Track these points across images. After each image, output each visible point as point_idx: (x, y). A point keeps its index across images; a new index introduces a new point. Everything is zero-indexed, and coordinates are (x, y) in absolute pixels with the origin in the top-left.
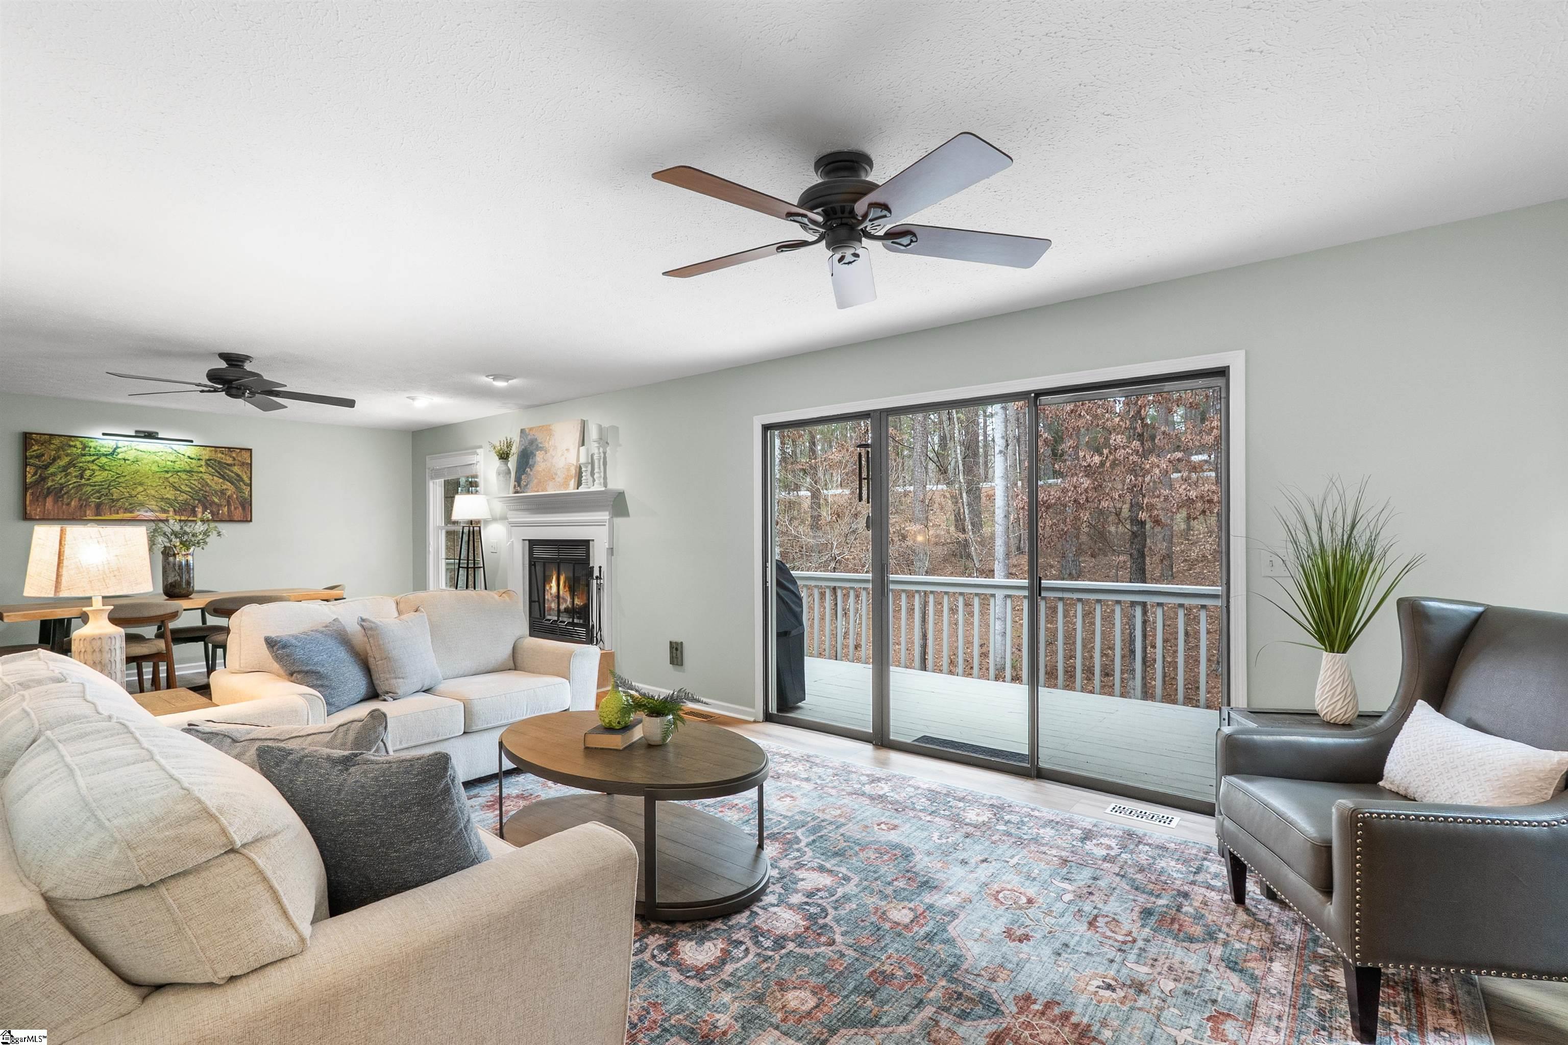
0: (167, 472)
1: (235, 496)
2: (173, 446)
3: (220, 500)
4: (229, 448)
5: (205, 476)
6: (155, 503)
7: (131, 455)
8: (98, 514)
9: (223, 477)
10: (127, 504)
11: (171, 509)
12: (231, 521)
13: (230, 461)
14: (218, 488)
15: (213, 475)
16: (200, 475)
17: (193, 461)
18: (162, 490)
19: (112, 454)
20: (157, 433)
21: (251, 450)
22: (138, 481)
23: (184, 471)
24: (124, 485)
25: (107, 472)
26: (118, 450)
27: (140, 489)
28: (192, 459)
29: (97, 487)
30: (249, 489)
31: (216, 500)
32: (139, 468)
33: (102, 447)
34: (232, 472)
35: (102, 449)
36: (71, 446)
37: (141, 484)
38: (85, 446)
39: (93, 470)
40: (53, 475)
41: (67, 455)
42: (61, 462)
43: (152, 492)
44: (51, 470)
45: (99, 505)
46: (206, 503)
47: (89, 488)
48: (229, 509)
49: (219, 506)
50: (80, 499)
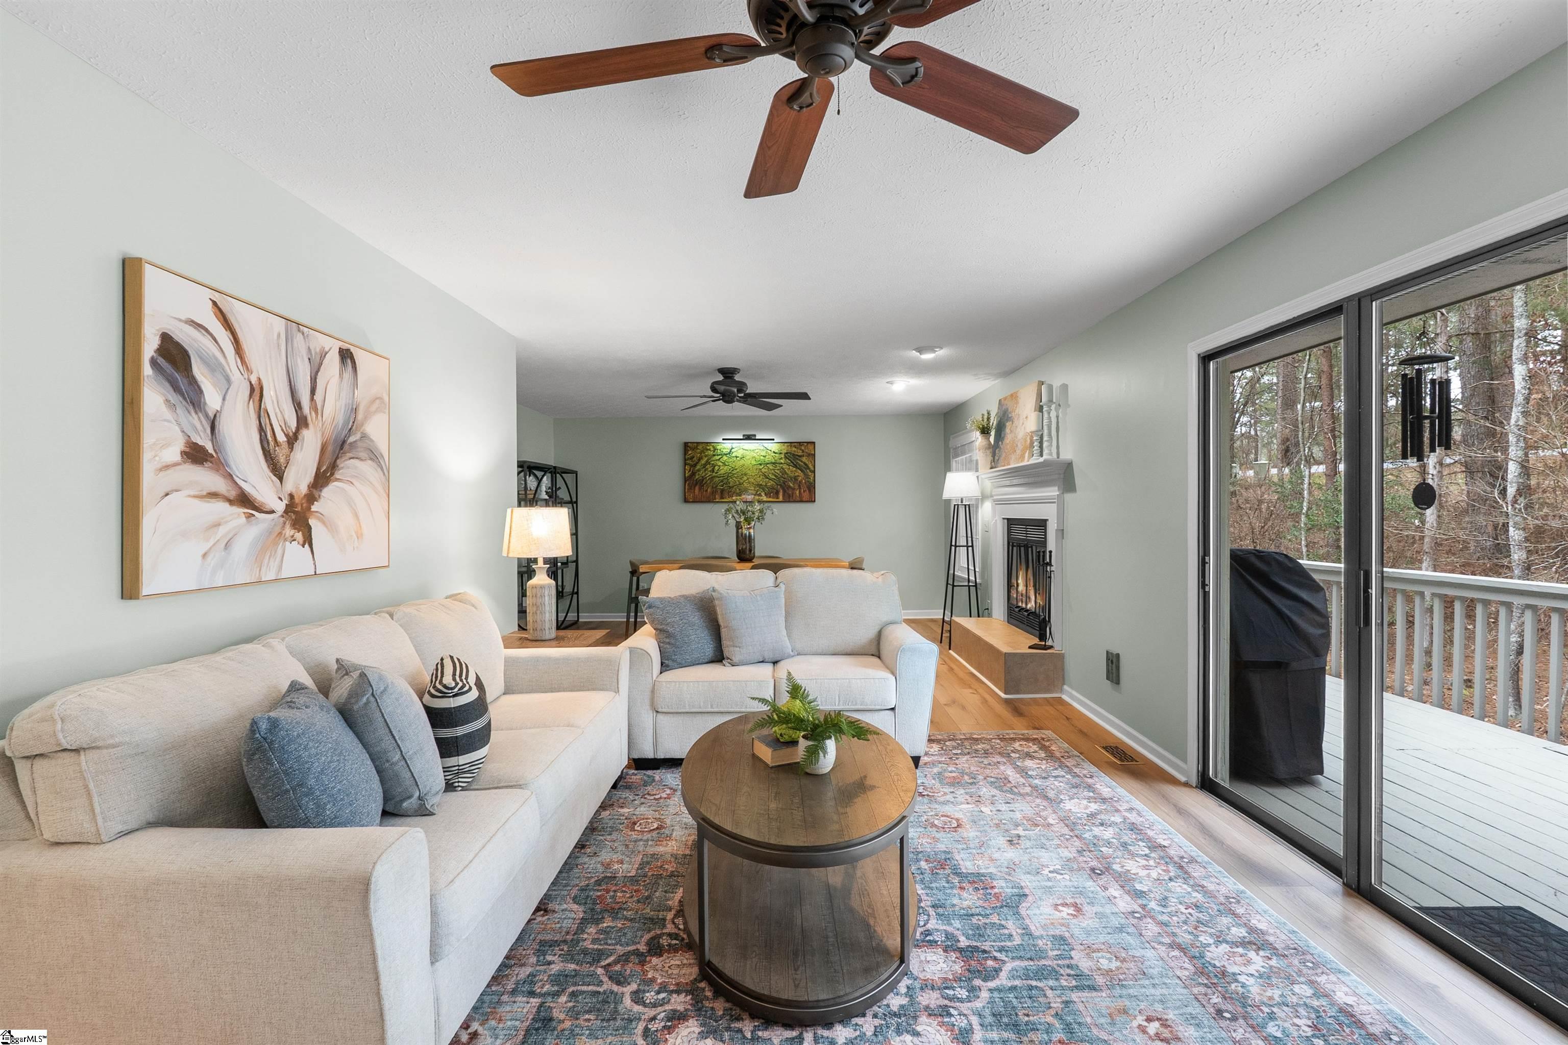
0: (761, 464)
1: (804, 481)
2: (764, 445)
3: (794, 484)
4: (800, 443)
5: (785, 466)
6: (753, 488)
7: (739, 454)
8: (722, 498)
9: (795, 466)
10: (738, 490)
11: (764, 493)
12: (801, 501)
13: (801, 453)
14: (792, 475)
15: (789, 465)
16: (781, 465)
17: (776, 455)
18: (758, 479)
19: (729, 453)
20: (755, 436)
21: (814, 443)
22: (744, 473)
23: (771, 463)
24: (736, 476)
25: (727, 467)
26: (733, 450)
27: (745, 478)
28: (775, 453)
29: (722, 478)
30: (813, 475)
31: (791, 485)
32: (744, 463)
33: (724, 449)
34: (802, 462)
35: (724, 451)
36: (707, 450)
37: (746, 475)
38: (715, 449)
39: (719, 466)
40: (699, 470)
41: (706, 456)
42: (703, 462)
43: (752, 480)
44: (698, 467)
45: (722, 491)
46: (785, 488)
47: (717, 479)
48: (800, 492)
49: (794, 489)
50: (713, 487)
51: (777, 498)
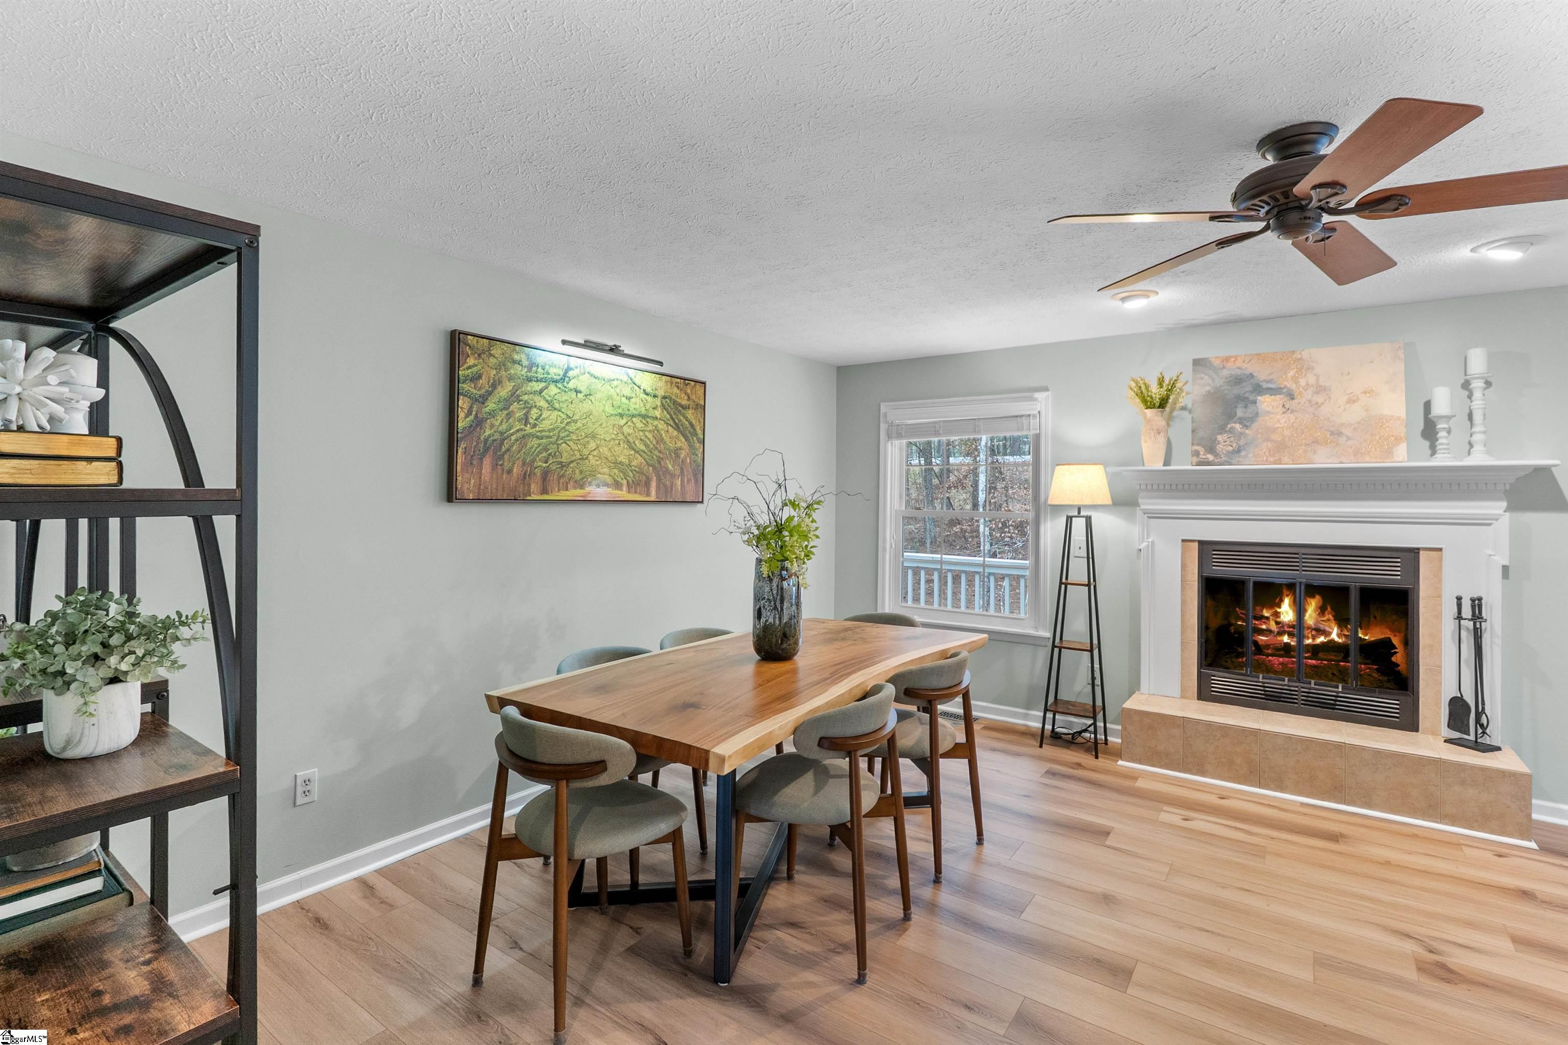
0: (621, 416)
1: (688, 460)
2: (631, 372)
3: (673, 466)
4: (685, 379)
5: (661, 425)
6: (606, 470)
7: (582, 383)
8: (544, 491)
9: (677, 427)
10: (577, 472)
11: (625, 482)
12: (684, 502)
13: (684, 402)
14: (671, 445)
15: (667, 424)
16: (656, 423)
17: (649, 398)
18: (616, 448)
19: (563, 380)
21: (704, 383)
22: (590, 431)
23: (639, 415)
24: (574, 437)
25: (556, 413)
26: (570, 374)
27: (592, 444)
28: (647, 394)
29: (544, 441)
30: (701, 450)
31: (670, 467)
32: (591, 407)
33: (551, 366)
34: (687, 419)
35: (553, 371)
36: (514, 362)
37: (594, 436)
38: (532, 365)
39: (540, 409)
40: (492, 414)
41: (510, 379)
42: (503, 392)
43: (604, 450)
44: (491, 405)
45: (546, 474)
46: (661, 471)
47: (534, 442)
48: (682, 481)
49: (673, 476)
50: (524, 464)
51: (648, 494)
